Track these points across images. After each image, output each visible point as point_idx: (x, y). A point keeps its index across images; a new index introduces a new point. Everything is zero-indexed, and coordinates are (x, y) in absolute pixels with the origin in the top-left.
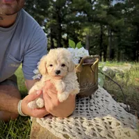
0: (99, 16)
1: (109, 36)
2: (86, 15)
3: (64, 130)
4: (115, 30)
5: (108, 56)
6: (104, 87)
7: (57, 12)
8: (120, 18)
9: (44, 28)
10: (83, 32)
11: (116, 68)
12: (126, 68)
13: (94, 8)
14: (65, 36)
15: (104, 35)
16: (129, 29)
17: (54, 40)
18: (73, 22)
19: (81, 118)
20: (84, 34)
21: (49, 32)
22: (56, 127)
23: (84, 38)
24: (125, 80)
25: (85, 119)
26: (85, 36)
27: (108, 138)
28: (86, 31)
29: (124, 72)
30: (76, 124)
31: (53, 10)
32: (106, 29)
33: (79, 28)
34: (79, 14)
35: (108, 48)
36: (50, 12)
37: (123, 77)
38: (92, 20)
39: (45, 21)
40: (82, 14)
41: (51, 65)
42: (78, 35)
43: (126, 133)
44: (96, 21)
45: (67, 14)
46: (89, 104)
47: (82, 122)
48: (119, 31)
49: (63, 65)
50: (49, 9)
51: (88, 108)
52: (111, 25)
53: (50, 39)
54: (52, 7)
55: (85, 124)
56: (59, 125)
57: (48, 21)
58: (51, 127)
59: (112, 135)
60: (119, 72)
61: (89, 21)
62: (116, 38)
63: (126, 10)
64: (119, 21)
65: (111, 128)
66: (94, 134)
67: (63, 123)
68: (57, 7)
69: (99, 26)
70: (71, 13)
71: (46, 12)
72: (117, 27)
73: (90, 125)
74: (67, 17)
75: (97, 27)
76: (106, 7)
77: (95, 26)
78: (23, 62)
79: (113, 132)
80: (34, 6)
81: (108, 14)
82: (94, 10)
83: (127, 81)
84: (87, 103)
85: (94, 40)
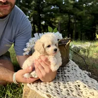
0: (67, 8)
1: (74, 23)
2: (58, 8)
3: (47, 92)
4: (79, 18)
5: (74, 37)
6: (72, 60)
7: (38, 6)
8: (82, 10)
9: (28, 17)
10: (56, 20)
11: (80, 46)
12: (87, 45)
13: (64, 3)
14: (43, 23)
15: (71, 22)
16: (89, 18)
17: (35, 25)
18: (49, 13)
19: (59, 83)
20: (57, 21)
21: (32, 20)
22: (41, 89)
23: (57, 24)
24: (86, 54)
25: (61, 83)
26: (57, 23)
27: (78, 96)
29: (85, 48)
30: (55, 87)
31: (34, 4)
32: (72, 18)
33: (53, 17)
34: (53, 7)
35: (74, 32)
36: (32, 5)
37: (85, 52)
38: (62, 11)
39: (29, 12)
40: (56, 7)
42: (53, 22)
43: (91, 93)
44: (66, 12)
45: (44, 7)
46: (63, 72)
47: (59, 86)
48: (82, 19)
50: (32, 3)
51: (63, 75)
52: (76, 15)
53: (32, 25)
54: (34, 2)
55: (62, 87)
56: (44, 88)
57: (31, 12)
58: (38, 89)
59: (81, 94)
60: (82, 48)
61: (60, 12)
62: (80, 24)
63: (86, 4)
64: (82, 12)
65: (80, 89)
66: (68, 94)
67: (46, 86)
68: (37, 2)
69: (68, 16)
70: (48, 6)
71: (30, 5)
72: (80, 16)
73: (65, 87)
74: (45, 9)
75: (66, 16)
76: (72, 2)
77: (64, 16)
79: (82, 92)
80: (21, 1)
81: (73, 7)
82: (64, 5)
83: (88, 55)
84: (62, 71)
85: (64, 25)
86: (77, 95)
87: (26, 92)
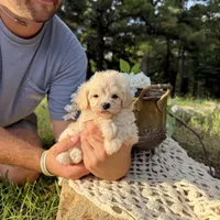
0: (165, 25)
1: (179, 58)
2: (144, 23)
3: (113, 200)
4: (191, 47)
5: (178, 89)
6: (173, 138)
7: (98, 18)
8: (198, 30)
10: (138, 49)
11: (192, 108)
12: (207, 108)
13: (156, 12)
14: (109, 56)
15: (173, 56)
16: (213, 46)
17: (91, 61)
18: (122, 34)
19: (140, 183)
20: (139, 53)
22: (101, 194)
23: (140, 60)
24: (206, 127)
25: (146, 185)
26: (141, 57)
27: (183, 215)
28: (143, 49)
29: (204, 114)
30: (132, 192)
31: (91, 14)
32: (175, 47)
33: (132, 43)
34: (132, 21)
35: (178, 77)
36: (86, 17)
37: (202, 123)
38: (153, 31)
39: (79, 31)
40: (138, 21)
41: (96, 96)
42: (131, 55)
43: (213, 209)
44: (160, 33)
45: (113, 21)
46: (150, 162)
47: (141, 190)
48: (197, 49)
49: (115, 97)
50: (86, 13)
51: (150, 168)
52: (184, 40)
54: (90, 10)
55: (146, 192)
56: (106, 192)
57: (83, 32)
58: (93, 195)
59: (190, 211)
60: (196, 114)
61: (149, 32)
62: (192, 60)
63: (209, 16)
64: (197, 33)
65: (187, 200)
66: (161, 209)
67: (111, 189)
68: (98, 10)
69: (164, 42)
70: (121, 19)
71: (81, 17)
72: (193, 43)
73: (154, 194)
74: (113, 25)
75: (161, 42)
76: (176, 11)
77: (157, 41)
78: (48, 93)
79: (192, 207)
80: (63, 8)
81: (179, 22)
82: (156, 16)
83: (209, 130)
84: (147, 161)
85: (156, 63)
86: (181, 213)
87: (66, 199)
